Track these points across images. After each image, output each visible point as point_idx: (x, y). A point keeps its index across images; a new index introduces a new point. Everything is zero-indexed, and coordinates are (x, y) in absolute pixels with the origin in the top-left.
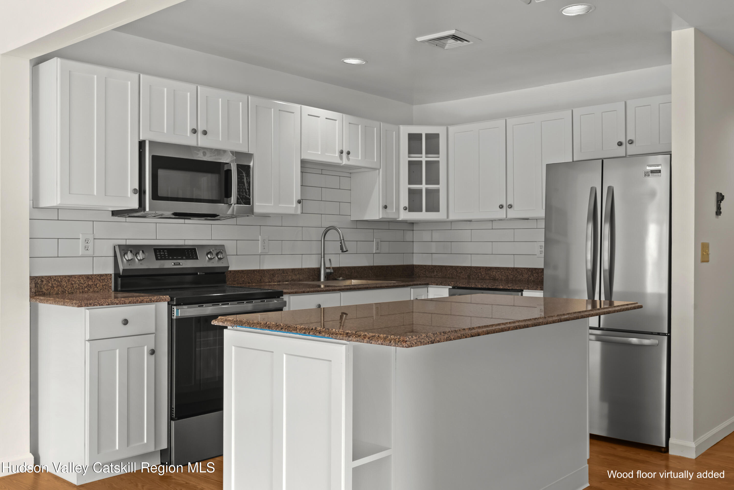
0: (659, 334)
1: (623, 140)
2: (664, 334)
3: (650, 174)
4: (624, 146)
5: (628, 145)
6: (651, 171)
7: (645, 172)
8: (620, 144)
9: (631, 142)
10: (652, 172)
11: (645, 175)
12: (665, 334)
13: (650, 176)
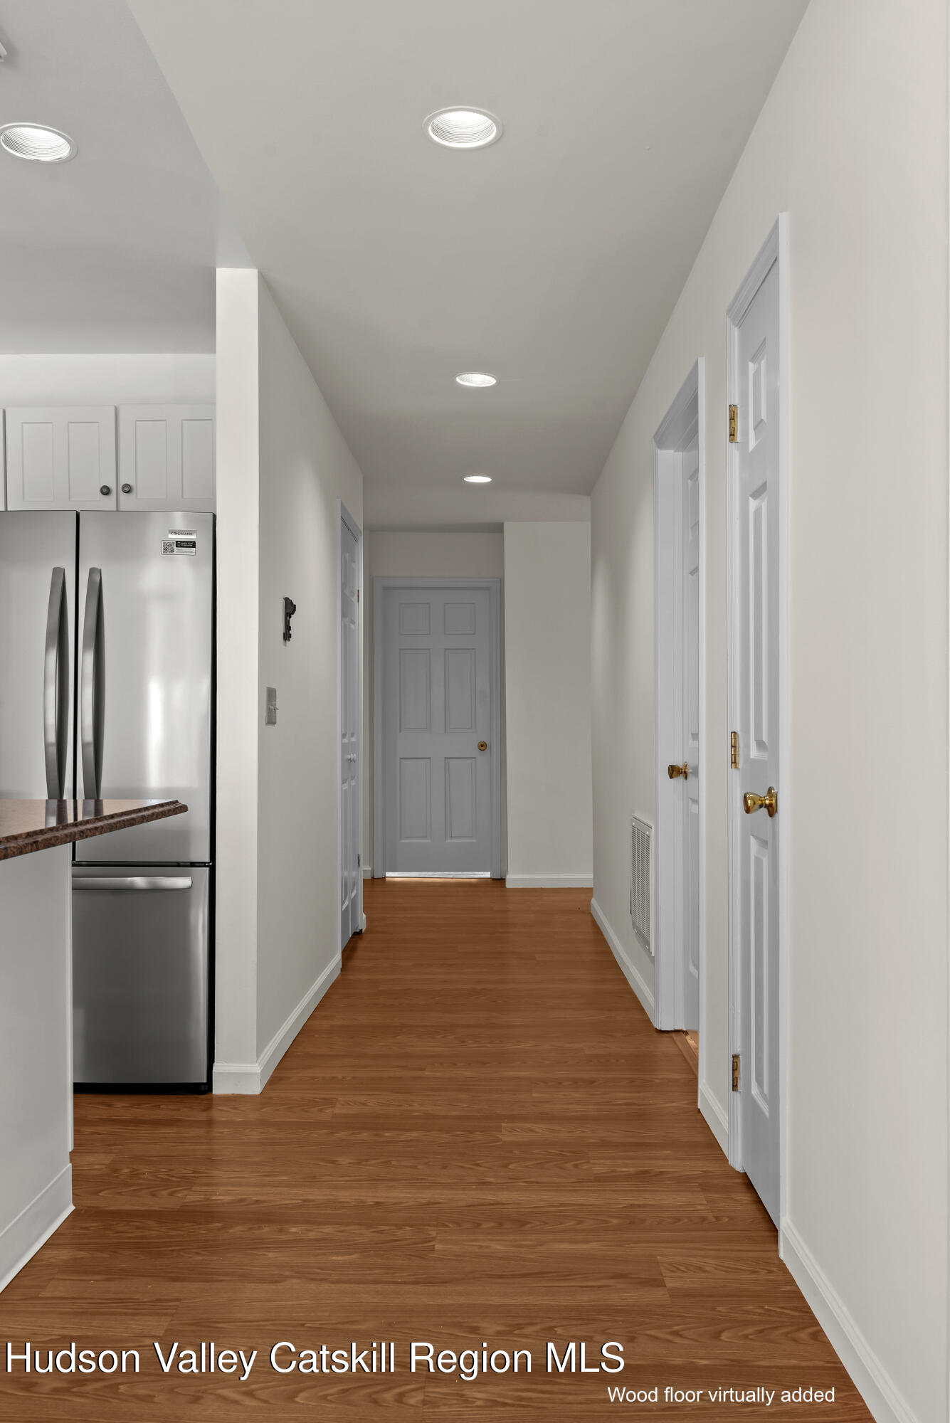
0: (193, 865)
1: (112, 486)
2: (202, 864)
3: (175, 548)
4: (113, 495)
5: (122, 494)
6: (177, 542)
7: (164, 543)
8: (106, 491)
9: (128, 489)
10: (180, 544)
11: (165, 550)
12: (205, 863)
13: (175, 553)
